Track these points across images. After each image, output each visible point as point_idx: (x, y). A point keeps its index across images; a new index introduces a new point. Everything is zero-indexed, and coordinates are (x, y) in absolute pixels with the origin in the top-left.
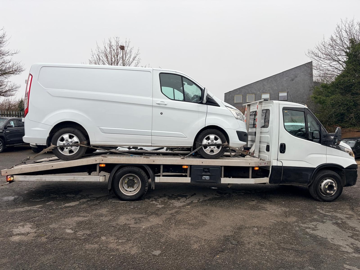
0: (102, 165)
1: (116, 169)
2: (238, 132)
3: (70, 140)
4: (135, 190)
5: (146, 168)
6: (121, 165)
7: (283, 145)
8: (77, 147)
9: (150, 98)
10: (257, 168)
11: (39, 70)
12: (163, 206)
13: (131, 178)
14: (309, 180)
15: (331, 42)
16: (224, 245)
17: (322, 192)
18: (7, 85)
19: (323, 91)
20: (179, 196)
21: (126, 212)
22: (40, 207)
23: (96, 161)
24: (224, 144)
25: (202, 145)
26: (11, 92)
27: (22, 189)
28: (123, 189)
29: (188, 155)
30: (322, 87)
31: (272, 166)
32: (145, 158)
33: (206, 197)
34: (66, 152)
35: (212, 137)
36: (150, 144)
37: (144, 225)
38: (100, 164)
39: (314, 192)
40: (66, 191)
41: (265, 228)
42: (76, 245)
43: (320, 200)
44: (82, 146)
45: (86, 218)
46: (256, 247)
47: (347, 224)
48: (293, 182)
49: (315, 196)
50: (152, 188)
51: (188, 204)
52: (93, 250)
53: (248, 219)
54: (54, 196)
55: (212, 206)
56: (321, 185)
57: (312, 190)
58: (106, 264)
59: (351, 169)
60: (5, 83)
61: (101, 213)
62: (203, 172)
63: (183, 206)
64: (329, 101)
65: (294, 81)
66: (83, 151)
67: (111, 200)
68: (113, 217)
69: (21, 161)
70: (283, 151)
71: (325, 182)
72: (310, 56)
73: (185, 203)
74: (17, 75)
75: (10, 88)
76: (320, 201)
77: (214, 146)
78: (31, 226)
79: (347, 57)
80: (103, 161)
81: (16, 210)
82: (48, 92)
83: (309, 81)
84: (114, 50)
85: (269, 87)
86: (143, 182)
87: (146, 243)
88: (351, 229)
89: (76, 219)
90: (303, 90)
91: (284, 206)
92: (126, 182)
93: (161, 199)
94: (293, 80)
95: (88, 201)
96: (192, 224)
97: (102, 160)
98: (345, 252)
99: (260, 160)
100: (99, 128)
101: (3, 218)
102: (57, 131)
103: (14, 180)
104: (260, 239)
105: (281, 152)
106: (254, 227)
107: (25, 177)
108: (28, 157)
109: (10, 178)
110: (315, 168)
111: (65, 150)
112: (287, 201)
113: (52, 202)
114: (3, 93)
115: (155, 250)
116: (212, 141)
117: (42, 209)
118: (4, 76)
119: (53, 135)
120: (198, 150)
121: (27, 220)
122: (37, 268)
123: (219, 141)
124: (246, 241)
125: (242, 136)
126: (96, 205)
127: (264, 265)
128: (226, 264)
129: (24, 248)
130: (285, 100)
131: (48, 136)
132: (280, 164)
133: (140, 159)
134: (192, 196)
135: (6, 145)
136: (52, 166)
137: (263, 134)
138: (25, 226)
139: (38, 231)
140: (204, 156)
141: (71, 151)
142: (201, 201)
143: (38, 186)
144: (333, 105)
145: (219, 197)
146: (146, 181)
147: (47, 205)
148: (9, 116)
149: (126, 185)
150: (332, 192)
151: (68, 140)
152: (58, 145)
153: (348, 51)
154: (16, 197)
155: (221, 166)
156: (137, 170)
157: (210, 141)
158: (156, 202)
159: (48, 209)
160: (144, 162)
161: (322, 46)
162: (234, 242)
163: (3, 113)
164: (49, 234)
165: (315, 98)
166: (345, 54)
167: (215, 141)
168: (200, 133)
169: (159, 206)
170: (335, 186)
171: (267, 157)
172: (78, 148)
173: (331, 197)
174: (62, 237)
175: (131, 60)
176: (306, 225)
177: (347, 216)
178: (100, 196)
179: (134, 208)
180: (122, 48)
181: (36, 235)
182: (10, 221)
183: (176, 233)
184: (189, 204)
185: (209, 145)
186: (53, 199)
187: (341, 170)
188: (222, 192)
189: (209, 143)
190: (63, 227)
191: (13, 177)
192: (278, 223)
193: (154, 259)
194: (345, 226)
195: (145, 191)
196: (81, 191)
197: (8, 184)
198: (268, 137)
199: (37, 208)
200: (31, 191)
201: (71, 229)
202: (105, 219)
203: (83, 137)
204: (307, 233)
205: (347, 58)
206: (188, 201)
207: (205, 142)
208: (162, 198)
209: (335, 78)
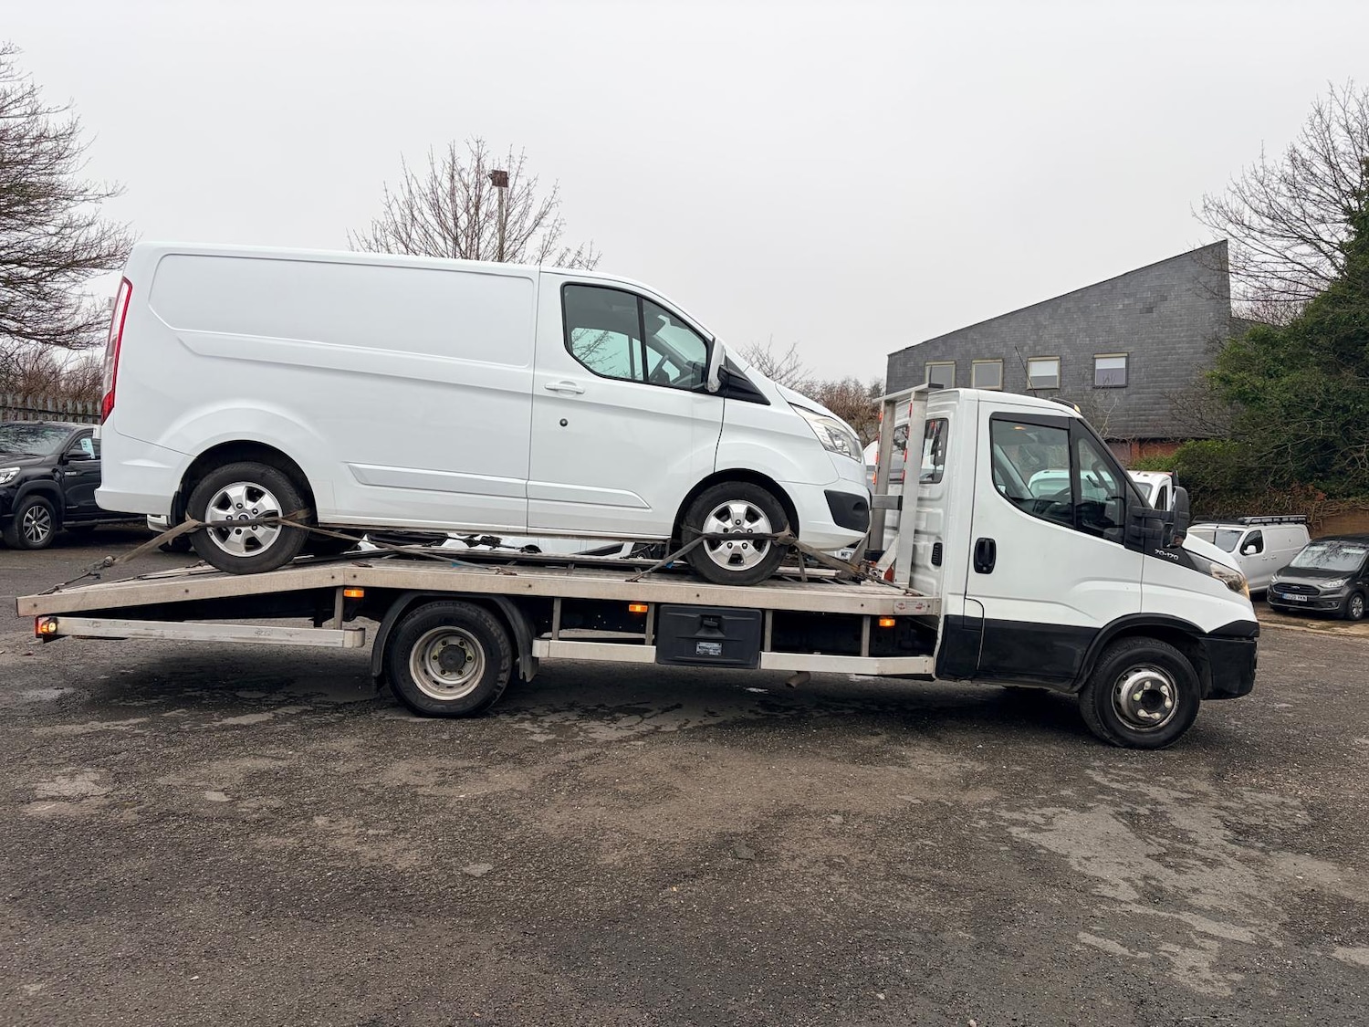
0: (354, 594)
1: (399, 607)
2: (830, 496)
3: (249, 505)
4: (463, 684)
5: (503, 606)
6: (417, 595)
7: (987, 545)
8: (274, 530)
9: (525, 370)
10: (888, 623)
11: (155, 266)
12: (551, 737)
13: (455, 641)
14: (1077, 671)
15: (1289, 170)
16: (707, 857)
17: (1123, 716)
18: (79, 307)
19: (1254, 353)
20: (620, 712)
21: (420, 750)
22: (138, 724)
23: (333, 577)
24: (778, 534)
25: (700, 535)
26: (92, 334)
27: (93, 667)
28: (422, 676)
29: (649, 571)
30: (1253, 340)
31: (947, 617)
32: (501, 575)
33: (710, 717)
34: (234, 546)
35: (738, 508)
36: (523, 528)
37: (463, 792)
38: (345, 587)
39: (1094, 712)
40: (238, 681)
41: (871, 817)
42: (226, 835)
43: (1115, 742)
44: (291, 527)
45: (280, 763)
46: (811, 870)
47: (1168, 820)
48: (1021, 675)
49: (1096, 726)
50: (521, 678)
51: (641, 736)
52: (276, 852)
53: (825, 789)
54: (193, 694)
55: (723, 744)
56: (1119, 691)
57: (1087, 708)
58: (308, 890)
59: (1231, 636)
60: (72, 301)
61: (335, 751)
62: (699, 630)
63: (621, 741)
64: (1276, 393)
65: (1155, 315)
66: (294, 540)
67: (381, 713)
68: (370, 764)
69: (86, 571)
70: (984, 565)
71: (1134, 678)
72: (1211, 219)
73: (632, 733)
74: (114, 271)
75: (90, 319)
76: (1114, 746)
77: (745, 541)
78: (97, 777)
79: (1351, 228)
80: (357, 579)
81: (59, 729)
82: (181, 342)
83: (1212, 314)
84: (467, 187)
85: (1058, 336)
86: (492, 654)
87: (452, 843)
88: (1170, 836)
89: (248, 763)
90: (1189, 348)
91: (979, 756)
92: (436, 653)
93: (556, 718)
94: (1150, 310)
95: (305, 712)
96: (626, 796)
97: (355, 576)
98: (1108, 898)
99: (904, 594)
100: (349, 466)
101: (13, 749)
102: (209, 473)
103: (59, 633)
104: (838, 848)
105: (979, 569)
106: (836, 812)
107: (95, 625)
108: (109, 558)
109: (45, 627)
110: (1099, 630)
111: (233, 536)
112: (995, 742)
113: (184, 710)
114: (63, 337)
115: (476, 861)
116: (738, 523)
117: (142, 731)
118: (68, 274)
119: (196, 485)
120: (688, 553)
121: (87, 760)
122: (89, 890)
123: (762, 526)
124: (788, 851)
125: (845, 509)
126: (328, 724)
127: (812, 919)
128: (692, 911)
129: (61, 836)
130: (1110, 384)
131: (177, 490)
132: (973, 611)
133: (482, 578)
134: (667, 710)
135: (64, 523)
136: (187, 591)
137: (929, 507)
138: (79, 778)
139: (117, 793)
140: (707, 574)
141: (252, 543)
142: (689, 726)
143: (149, 660)
144: (1290, 411)
145: (761, 717)
146: (500, 652)
147: (165, 720)
148: (80, 419)
149: (436, 664)
150: (1157, 715)
151: (244, 505)
152: (208, 521)
153: (1354, 204)
154: (68, 691)
155: (764, 611)
156: (471, 613)
157: (729, 524)
158: (532, 724)
159: (165, 729)
160: (494, 587)
161: (1254, 182)
162: (746, 853)
163: (60, 406)
164: (148, 801)
165: (1222, 379)
166: (1344, 217)
167: (747, 525)
168: (698, 496)
169: (536, 738)
170: (1167, 693)
171: (932, 584)
172: (277, 531)
173: (1156, 735)
174: (188, 811)
175: (529, 223)
176: (1016, 815)
177: (1185, 796)
178: (347, 701)
179: (452, 740)
180: (500, 179)
181: (106, 802)
182: (33, 761)
183: (565, 816)
184: (644, 735)
185: (727, 536)
186: (188, 702)
187: (1197, 642)
188: (777, 703)
189: (726, 530)
190: (198, 784)
191: (56, 622)
192: (926, 804)
193: (463, 885)
194: (1154, 825)
195: (499, 688)
196: (290, 682)
197: (39, 644)
198: (939, 514)
199: (128, 726)
200: (123, 673)
201: (223, 791)
202: (341, 767)
203: (293, 497)
204: (1008, 839)
205: (1350, 233)
206: (645, 727)
207: (713, 525)
208: (557, 714)
209: (1304, 305)
